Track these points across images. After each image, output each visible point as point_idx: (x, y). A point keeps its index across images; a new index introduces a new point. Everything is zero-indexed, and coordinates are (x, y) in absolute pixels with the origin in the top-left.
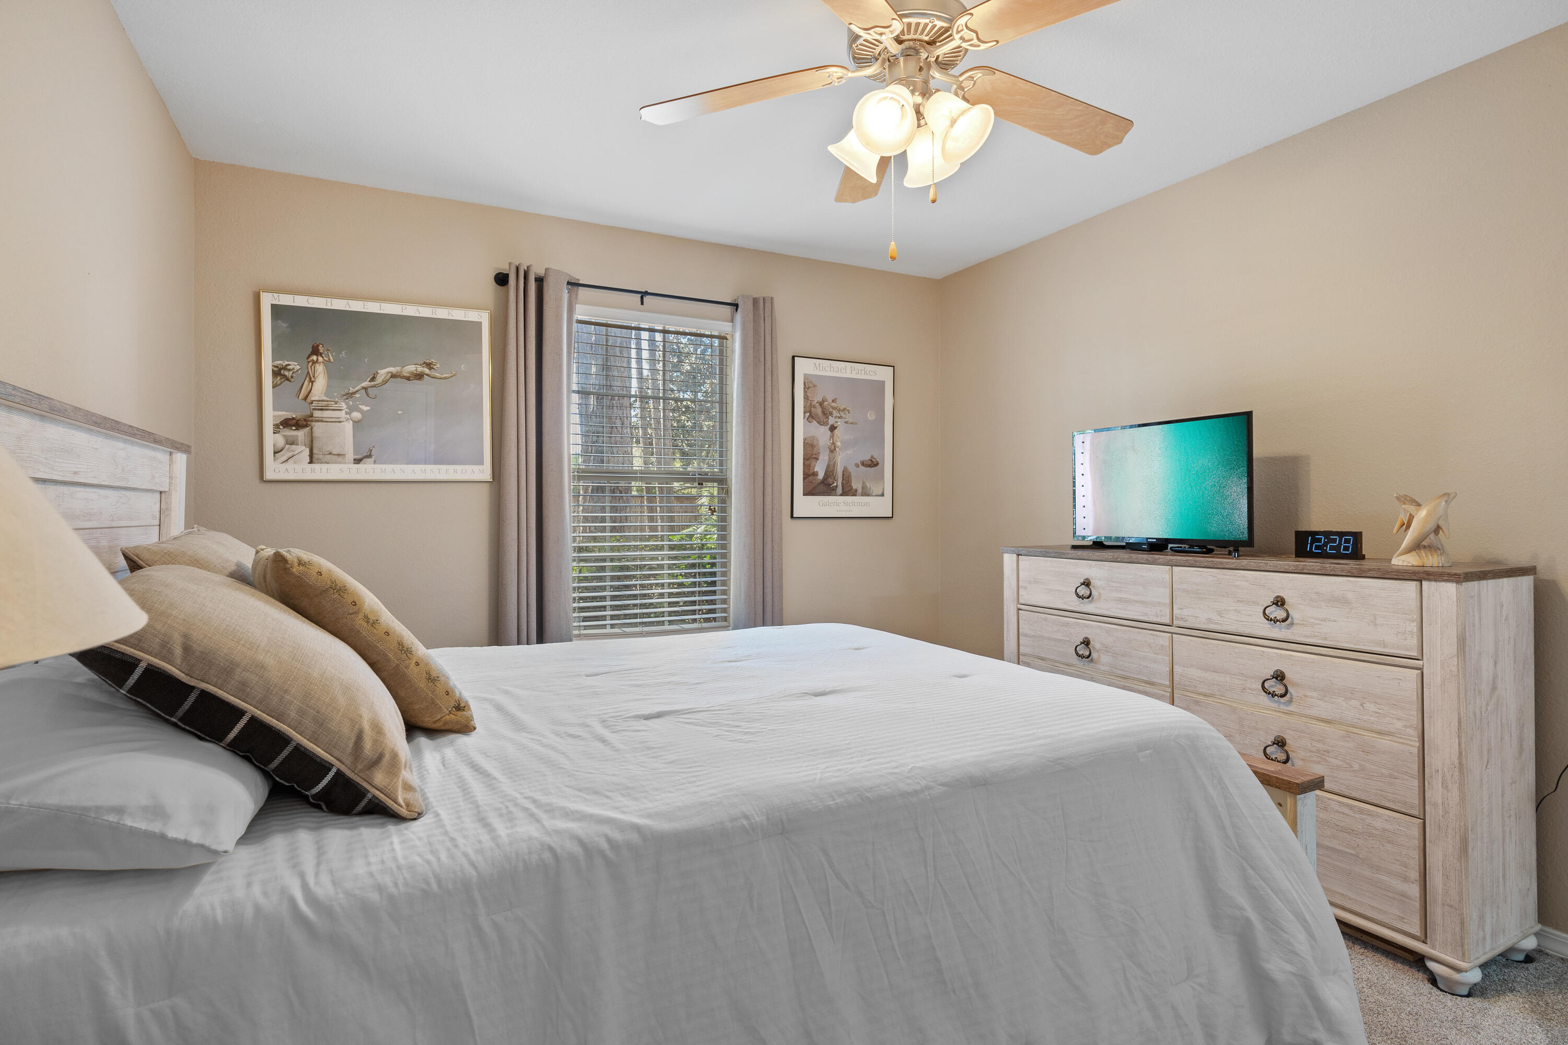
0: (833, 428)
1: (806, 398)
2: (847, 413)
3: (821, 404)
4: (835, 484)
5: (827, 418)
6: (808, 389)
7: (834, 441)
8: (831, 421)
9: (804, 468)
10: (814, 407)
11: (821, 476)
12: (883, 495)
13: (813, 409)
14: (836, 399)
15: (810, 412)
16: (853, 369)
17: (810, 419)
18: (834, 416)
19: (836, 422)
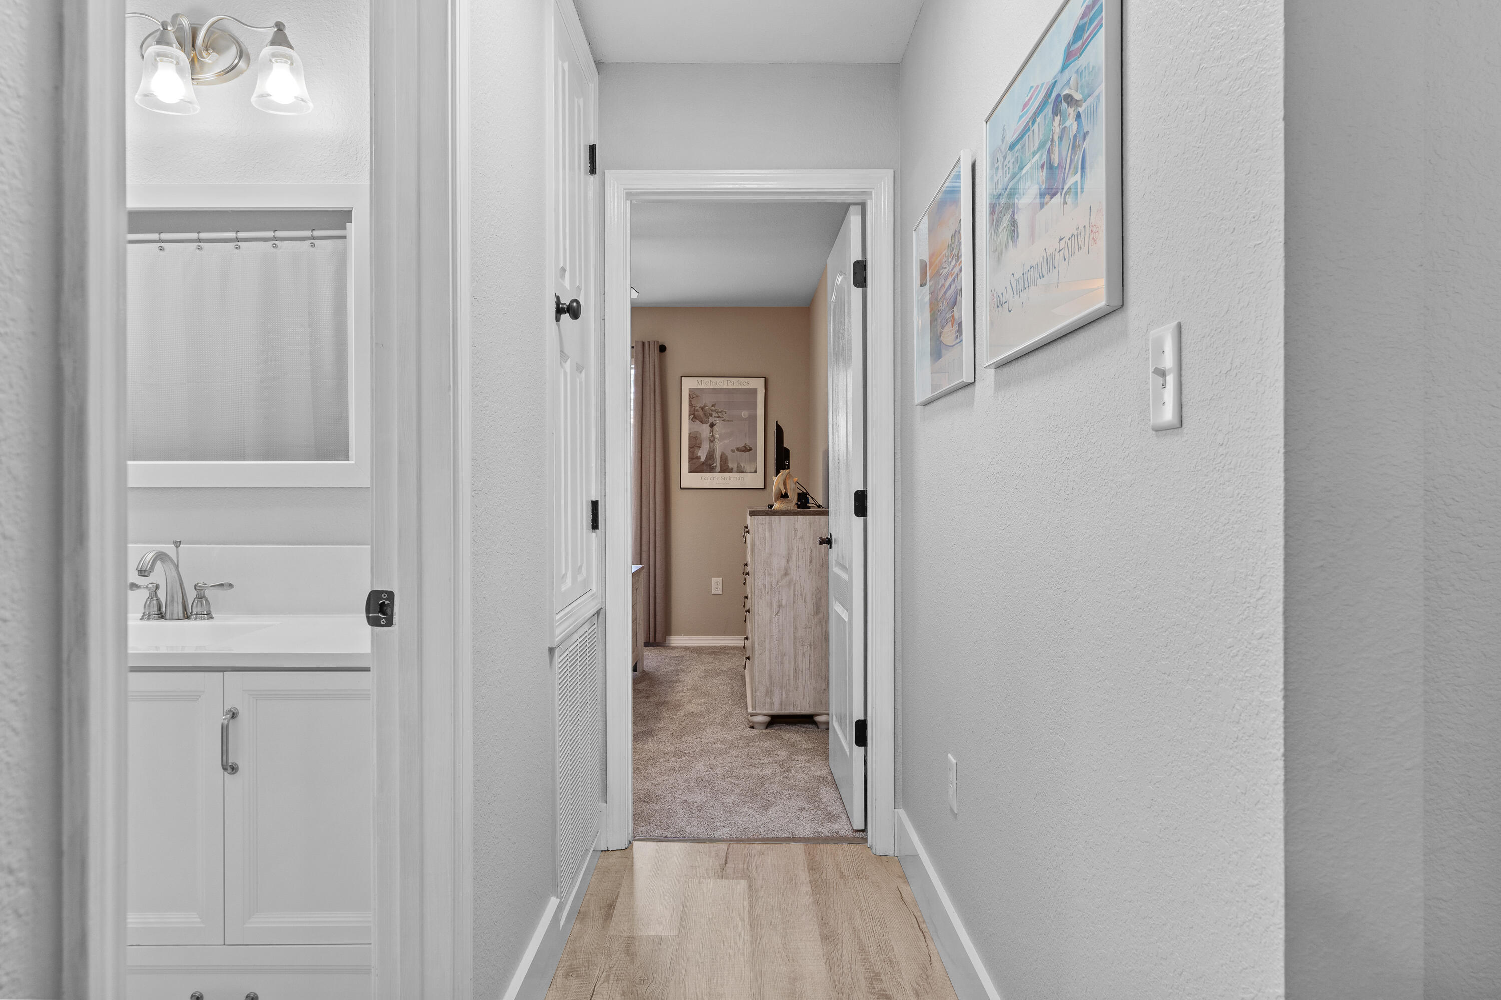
0: (712, 426)
1: (691, 405)
2: (724, 414)
3: (702, 409)
4: (715, 465)
5: (708, 418)
6: (692, 399)
7: (714, 434)
8: (711, 420)
9: (689, 454)
10: (698, 411)
11: (703, 459)
12: (755, 472)
13: (696, 413)
14: (715, 404)
15: (694, 415)
16: (729, 382)
17: (694, 420)
18: (714, 416)
19: (715, 421)
